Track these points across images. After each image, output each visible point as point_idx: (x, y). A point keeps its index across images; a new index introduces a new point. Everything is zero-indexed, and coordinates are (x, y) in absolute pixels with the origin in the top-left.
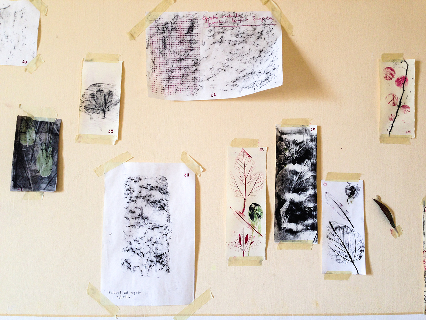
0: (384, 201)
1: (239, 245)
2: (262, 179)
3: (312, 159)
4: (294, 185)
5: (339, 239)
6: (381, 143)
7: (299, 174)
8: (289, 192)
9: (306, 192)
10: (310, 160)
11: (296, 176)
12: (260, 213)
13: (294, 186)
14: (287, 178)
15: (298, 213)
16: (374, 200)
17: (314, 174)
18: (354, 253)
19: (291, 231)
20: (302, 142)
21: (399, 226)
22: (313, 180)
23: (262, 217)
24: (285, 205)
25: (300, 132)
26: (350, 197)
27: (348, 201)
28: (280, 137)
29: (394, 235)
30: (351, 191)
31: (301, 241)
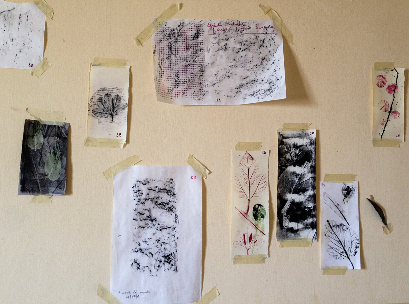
0: (377, 200)
1: (243, 244)
2: (265, 180)
3: (311, 161)
4: (294, 186)
5: (336, 237)
6: (374, 146)
7: (300, 176)
8: (290, 193)
9: (305, 193)
10: (310, 163)
11: (297, 178)
12: (263, 213)
13: (295, 187)
14: (288, 180)
15: (299, 213)
16: (368, 199)
17: (313, 176)
18: (350, 249)
19: (292, 230)
20: (302, 145)
21: (390, 223)
22: (312, 181)
23: (265, 217)
24: (286, 206)
25: (300, 136)
26: (346, 197)
27: (344, 201)
28: (282, 140)
29: (385, 232)
30: (347, 192)
31: (301, 239)
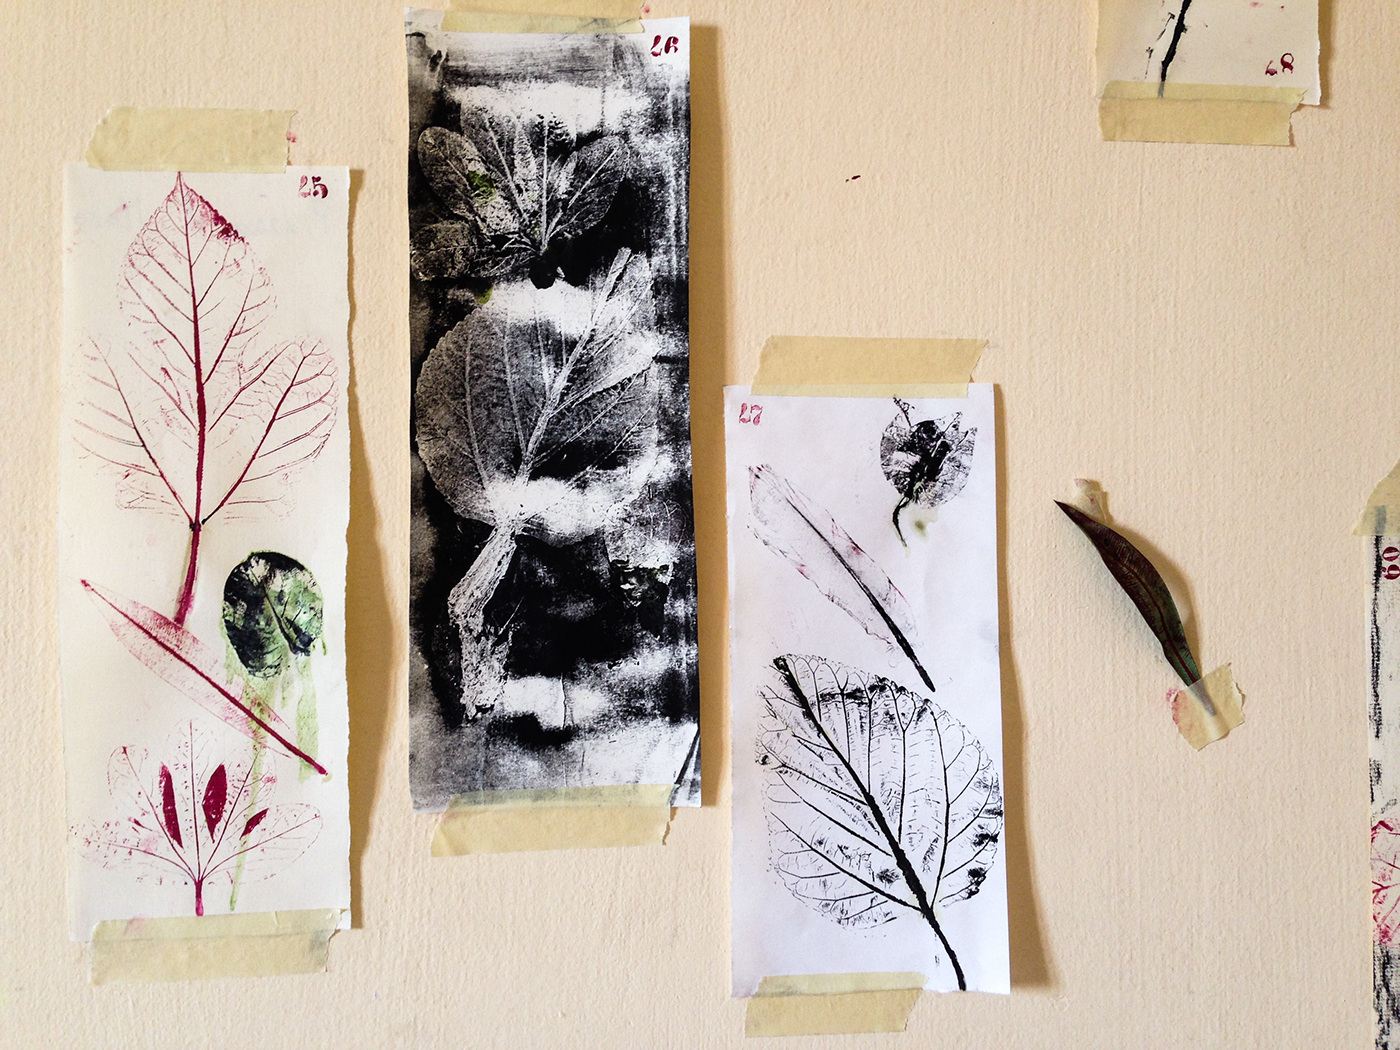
0: (1124, 515)
1: (164, 842)
2: (321, 385)
3: (656, 246)
4: (542, 424)
5: (843, 769)
6: (1109, 137)
7: (579, 350)
8: (513, 466)
9: (621, 470)
10: (649, 256)
11: (558, 364)
12: (303, 620)
13: (548, 432)
14: (499, 379)
15: (575, 610)
16: (1065, 507)
17: (671, 346)
18: (939, 852)
19: (528, 733)
20: (596, 135)
21: (1224, 672)
22: (667, 389)
23: (317, 643)
24: (484, 563)
25: (578, 65)
26: (910, 494)
27: (896, 521)
28: (439, 95)
29: (1189, 730)
30: (917, 458)
31: (595, 792)
